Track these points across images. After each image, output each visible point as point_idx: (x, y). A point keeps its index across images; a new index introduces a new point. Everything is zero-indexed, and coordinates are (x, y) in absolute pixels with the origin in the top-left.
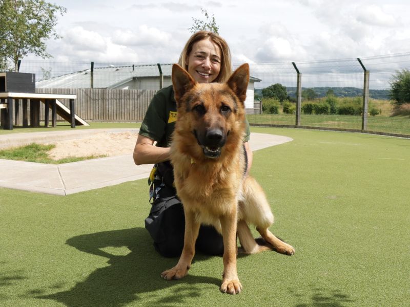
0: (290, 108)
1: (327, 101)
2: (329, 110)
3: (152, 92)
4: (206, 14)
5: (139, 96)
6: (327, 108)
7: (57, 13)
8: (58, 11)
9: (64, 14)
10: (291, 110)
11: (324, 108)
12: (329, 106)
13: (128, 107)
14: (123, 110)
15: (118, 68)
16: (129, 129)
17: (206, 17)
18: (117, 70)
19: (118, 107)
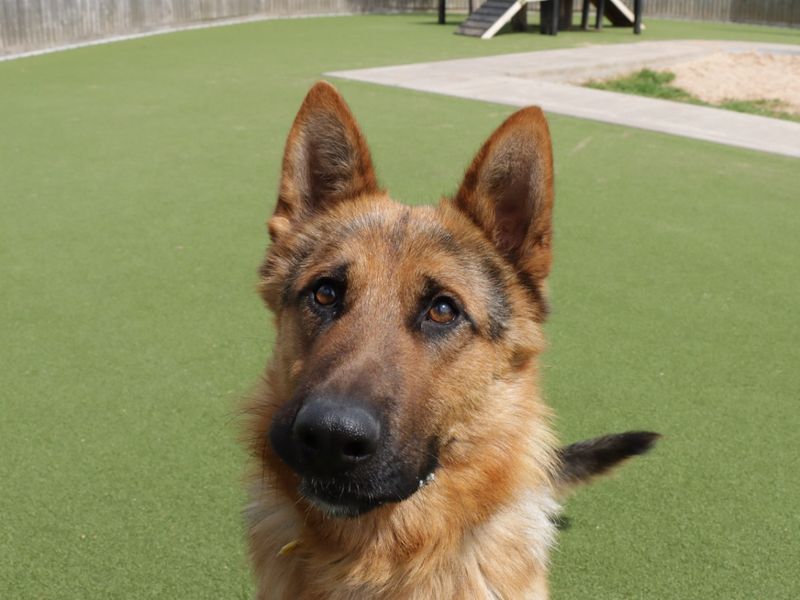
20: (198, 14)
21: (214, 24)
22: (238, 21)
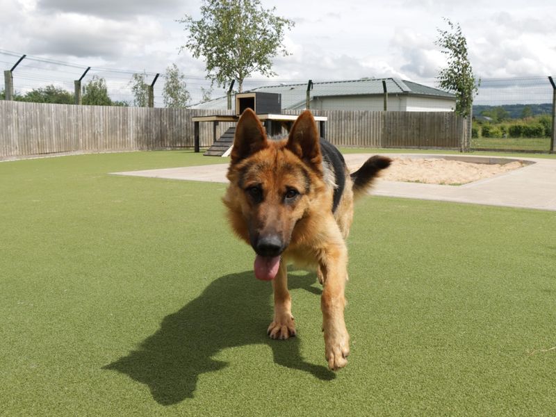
0: (491, 131)
1: (540, 122)
2: (544, 133)
3: (375, 113)
4: (450, 23)
5: (360, 118)
6: (540, 130)
7: (285, 28)
8: (286, 25)
9: (291, 28)
10: (492, 133)
11: (537, 130)
12: (543, 127)
13: (349, 131)
14: (343, 134)
15: (292, 87)
16: (401, 154)
17: (451, 26)
18: (292, 89)
19: (337, 131)
20: (36, 150)
21: (47, 156)
22: (64, 155)
